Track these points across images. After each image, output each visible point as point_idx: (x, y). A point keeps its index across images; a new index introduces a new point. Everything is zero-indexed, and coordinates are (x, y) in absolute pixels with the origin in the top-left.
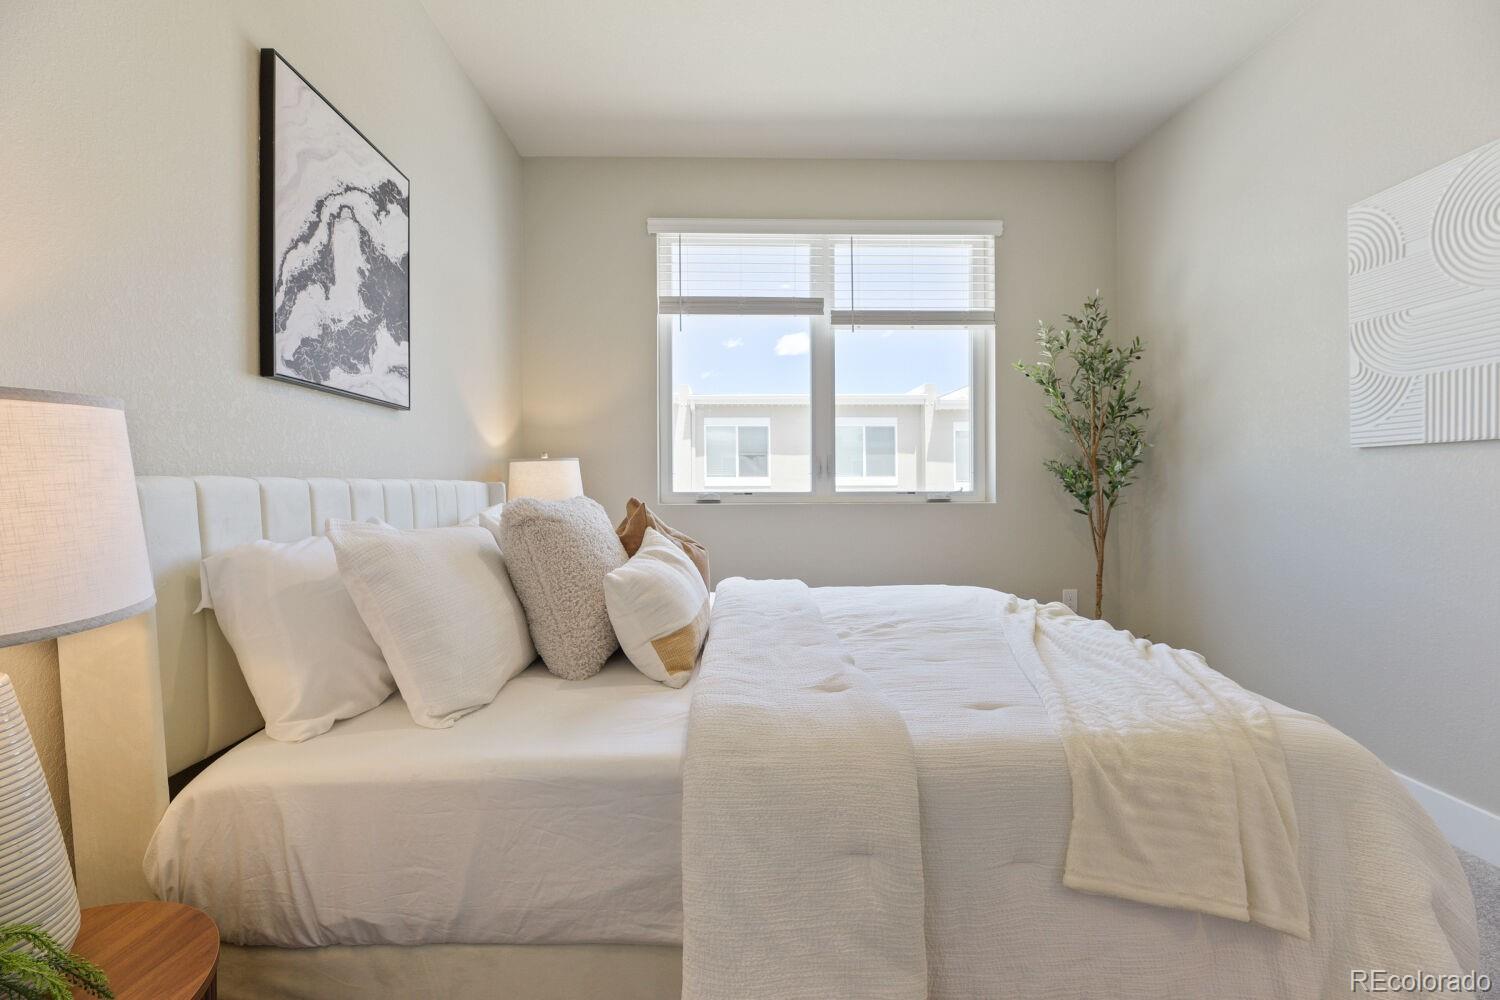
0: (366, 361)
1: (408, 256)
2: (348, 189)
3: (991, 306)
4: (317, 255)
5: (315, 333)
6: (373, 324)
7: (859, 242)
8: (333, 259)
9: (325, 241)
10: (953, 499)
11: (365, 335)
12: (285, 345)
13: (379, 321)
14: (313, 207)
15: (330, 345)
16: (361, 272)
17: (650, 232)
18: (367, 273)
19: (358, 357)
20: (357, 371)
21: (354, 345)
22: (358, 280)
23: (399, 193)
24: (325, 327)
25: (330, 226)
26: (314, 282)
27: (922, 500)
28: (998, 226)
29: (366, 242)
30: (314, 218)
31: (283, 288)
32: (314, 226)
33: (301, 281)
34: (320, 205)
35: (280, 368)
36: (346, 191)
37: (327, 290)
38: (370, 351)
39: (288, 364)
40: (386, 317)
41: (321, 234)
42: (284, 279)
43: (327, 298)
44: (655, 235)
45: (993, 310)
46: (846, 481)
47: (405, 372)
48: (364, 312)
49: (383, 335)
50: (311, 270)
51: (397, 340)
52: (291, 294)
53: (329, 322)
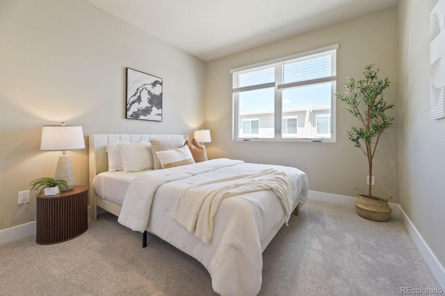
0: (149, 114)
1: (162, 93)
2: (145, 85)
3: (335, 74)
4: (137, 98)
5: (136, 110)
6: (151, 107)
7: (286, 63)
8: (141, 98)
9: (139, 95)
10: (322, 141)
11: (149, 109)
12: (130, 113)
13: (153, 106)
14: (136, 90)
15: (140, 112)
16: (148, 98)
17: (231, 73)
18: (150, 98)
19: (147, 113)
20: (147, 116)
21: (147, 111)
22: (148, 100)
23: (159, 82)
24: (139, 109)
25: (140, 92)
26: (136, 102)
27: (311, 141)
28: (337, 46)
29: (149, 93)
30: (136, 92)
31: (129, 105)
32: (136, 93)
33: (133, 103)
34: (138, 89)
35: (128, 117)
36: (144, 85)
37: (139, 103)
38: (151, 112)
39: (130, 116)
40: (155, 105)
41: (138, 94)
42: (129, 103)
43: (139, 104)
44: (232, 73)
45: (336, 75)
46: (285, 135)
47: (161, 115)
48: (149, 105)
49: (154, 109)
50: (136, 100)
51: (158, 109)
52: (131, 105)
53: (140, 108)
